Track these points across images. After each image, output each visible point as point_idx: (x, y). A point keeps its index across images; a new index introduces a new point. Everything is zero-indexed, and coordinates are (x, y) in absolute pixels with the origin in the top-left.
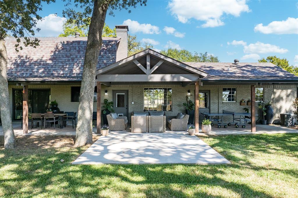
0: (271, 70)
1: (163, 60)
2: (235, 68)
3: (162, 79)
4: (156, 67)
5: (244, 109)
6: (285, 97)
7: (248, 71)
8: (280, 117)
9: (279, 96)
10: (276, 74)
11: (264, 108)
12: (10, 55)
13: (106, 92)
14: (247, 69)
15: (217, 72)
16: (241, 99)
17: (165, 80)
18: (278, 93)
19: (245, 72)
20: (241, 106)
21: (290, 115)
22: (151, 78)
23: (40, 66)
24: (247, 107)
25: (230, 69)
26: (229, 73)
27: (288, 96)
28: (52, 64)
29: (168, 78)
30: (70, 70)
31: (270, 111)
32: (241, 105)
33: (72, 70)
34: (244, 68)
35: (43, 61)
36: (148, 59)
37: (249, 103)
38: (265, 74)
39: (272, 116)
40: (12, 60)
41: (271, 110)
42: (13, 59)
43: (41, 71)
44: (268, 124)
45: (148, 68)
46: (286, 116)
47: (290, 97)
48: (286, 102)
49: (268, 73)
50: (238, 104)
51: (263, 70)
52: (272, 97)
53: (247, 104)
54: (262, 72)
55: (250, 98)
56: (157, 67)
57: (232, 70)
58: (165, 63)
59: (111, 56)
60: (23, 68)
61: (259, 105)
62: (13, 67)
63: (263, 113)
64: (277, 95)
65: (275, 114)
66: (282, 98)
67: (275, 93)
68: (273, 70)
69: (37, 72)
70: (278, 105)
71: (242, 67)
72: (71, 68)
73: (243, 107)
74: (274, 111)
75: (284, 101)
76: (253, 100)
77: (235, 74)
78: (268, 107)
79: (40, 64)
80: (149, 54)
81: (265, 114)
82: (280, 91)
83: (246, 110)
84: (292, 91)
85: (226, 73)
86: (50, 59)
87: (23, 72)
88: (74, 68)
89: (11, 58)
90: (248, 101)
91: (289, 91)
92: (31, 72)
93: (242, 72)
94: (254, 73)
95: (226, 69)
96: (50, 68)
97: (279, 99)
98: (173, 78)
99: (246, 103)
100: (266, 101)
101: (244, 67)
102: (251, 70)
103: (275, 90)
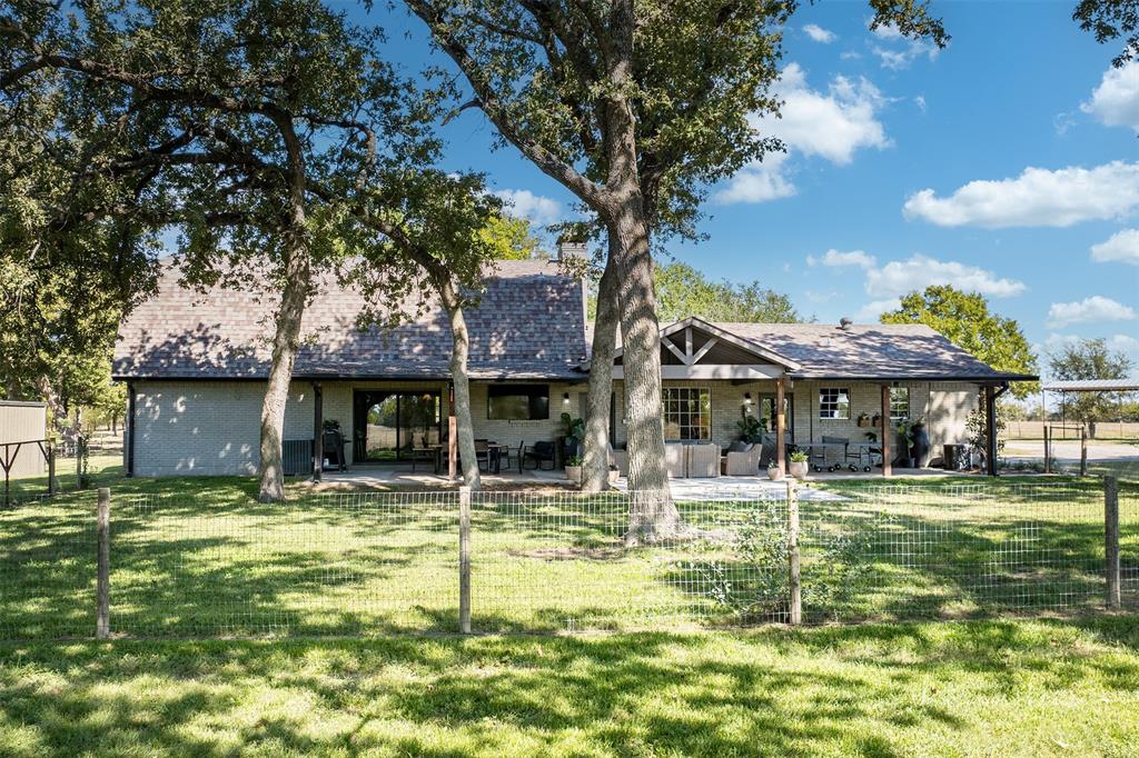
0: (926, 345)
1: (718, 337)
2: (843, 339)
3: (714, 374)
4: (703, 352)
5: (868, 434)
6: (952, 410)
7: (873, 348)
8: (942, 452)
9: (940, 407)
10: (936, 355)
11: (908, 433)
12: (341, 311)
13: (566, 396)
14: (870, 343)
15: (804, 352)
16: (859, 414)
17: (719, 375)
18: (939, 399)
19: (866, 350)
20: (861, 429)
21: (963, 447)
22: (694, 372)
23: (413, 339)
24: (872, 430)
25: (833, 342)
26: (830, 352)
27: (959, 406)
28: (442, 334)
29: (726, 372)
30: (484, 348)
31: (921, 440)
32: (859, 425)
33: (488, 349)
34: (864, 341)
35: (420, 327)
36: (689, 335)
37: (877, 422)
38: (912, 357)
39: (926, 449)
40: (346, 323)
41: (925, 436)
42: (348, 321)
43: (417, 349)
44: (917, 466)
45: (689, 352)
46: (955, 449)
47: (964, 410)
48: (956, 419)
49: (918, 355)
50: (854, 424)
51: (908, 347)
52: (926, 409)
53: (874, 425)
54: (905, 351)
55: (880, 411)
56: (706, 351)
57: (838, 345)
58: (721, 343)
59: (571, 316)
60: (375, 343)
61: (899, 425)
62: (351, 339)
63: (907, 442)
64: (935, 405)
65: (932, 447)
66: (947, 412)
67: (930, 400)
68: (930, 347)
69: (410, 351)
70: (939, 427)
71: (858, 337)
72: (486, 344)
73: (864, 430)
74: (931, 439)
75: (952, 417)
76: (886, 415)
77: (845, 355)
78: (917, 430)
79: (413, 334)
80: (692, 327)
81: (911, 446)
82: (942, 394)
83: (872, 436)
84: (967, 396)
85: (825, 353)
86: (435, 323)
87: (375, 352)
88: (492, 343)
89: (344, 318)
90: (875, 418)
91: (962, 395)
92: (397, 352)
93: (860, 350)
94: (887, 355)
95: (823, 342)
96: (437, 344)
97: (941, 413)
98: (736, 371)
99: (870, 422)
100: (914, 418)
101: (863, 336)
102: (878, 345)
103: (932, 393)
